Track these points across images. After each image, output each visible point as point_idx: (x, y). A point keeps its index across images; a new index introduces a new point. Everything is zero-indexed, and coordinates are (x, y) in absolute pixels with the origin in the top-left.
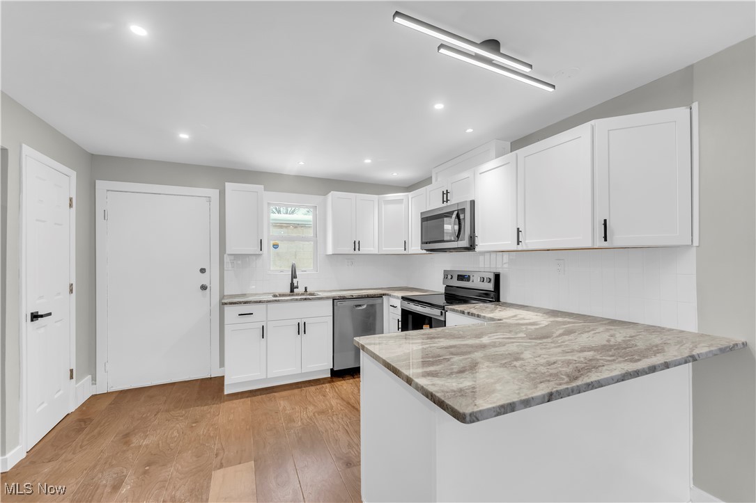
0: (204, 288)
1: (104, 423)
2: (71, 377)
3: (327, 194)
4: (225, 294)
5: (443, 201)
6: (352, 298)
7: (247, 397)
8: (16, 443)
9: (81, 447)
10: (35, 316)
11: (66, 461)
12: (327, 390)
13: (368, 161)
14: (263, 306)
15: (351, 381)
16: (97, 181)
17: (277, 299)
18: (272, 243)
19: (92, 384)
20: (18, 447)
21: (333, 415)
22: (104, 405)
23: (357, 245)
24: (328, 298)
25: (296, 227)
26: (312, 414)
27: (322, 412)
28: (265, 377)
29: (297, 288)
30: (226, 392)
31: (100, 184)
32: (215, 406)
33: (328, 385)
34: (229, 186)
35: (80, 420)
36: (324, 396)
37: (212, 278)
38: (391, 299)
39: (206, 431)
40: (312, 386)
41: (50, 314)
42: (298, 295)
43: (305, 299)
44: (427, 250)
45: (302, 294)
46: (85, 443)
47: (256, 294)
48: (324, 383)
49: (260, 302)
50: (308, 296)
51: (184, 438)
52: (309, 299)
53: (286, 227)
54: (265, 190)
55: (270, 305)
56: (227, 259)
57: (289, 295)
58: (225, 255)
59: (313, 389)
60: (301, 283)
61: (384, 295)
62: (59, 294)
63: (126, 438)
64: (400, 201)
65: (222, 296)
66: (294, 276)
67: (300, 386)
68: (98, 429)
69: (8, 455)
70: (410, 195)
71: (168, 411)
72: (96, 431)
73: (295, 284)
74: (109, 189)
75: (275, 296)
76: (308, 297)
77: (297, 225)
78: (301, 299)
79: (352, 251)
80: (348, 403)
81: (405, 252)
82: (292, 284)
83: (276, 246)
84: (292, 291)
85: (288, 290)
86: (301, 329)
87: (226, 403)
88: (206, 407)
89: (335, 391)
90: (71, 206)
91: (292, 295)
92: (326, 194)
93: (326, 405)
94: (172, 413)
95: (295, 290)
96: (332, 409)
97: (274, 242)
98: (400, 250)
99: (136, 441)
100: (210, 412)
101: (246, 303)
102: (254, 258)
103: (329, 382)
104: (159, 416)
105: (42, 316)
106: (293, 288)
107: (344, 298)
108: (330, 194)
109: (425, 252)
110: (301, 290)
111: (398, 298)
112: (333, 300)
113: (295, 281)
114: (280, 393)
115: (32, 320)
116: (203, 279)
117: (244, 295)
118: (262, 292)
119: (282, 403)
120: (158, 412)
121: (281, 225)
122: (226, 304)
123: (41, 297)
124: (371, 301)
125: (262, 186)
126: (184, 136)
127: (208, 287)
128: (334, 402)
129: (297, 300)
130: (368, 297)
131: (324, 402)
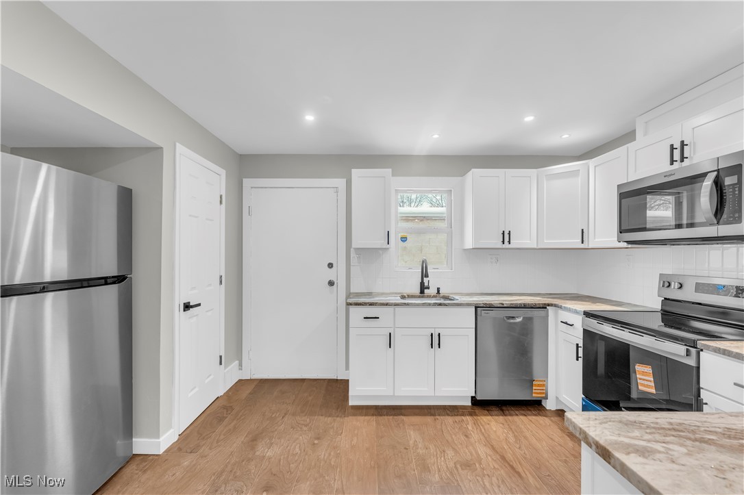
0: (331, 283)
1: (241, 416)
2: (221, 363)
3: (464, 175)
4: (352, 291)
5: (672, 162)
6: (502, 307)
7: (373, 415)
8: (170, 427)
9: (217, 442)
10: (187, 307)
11: (202, 457)
12: (470, 428)
13: (529, 119)
14: (390, 309)
15: (501, 418)
16: (244, 179)
17: (405, 301)
18: (400, 235)
19: (239, 369)
20: (172, 430)
21: (484, 475)
22: (245, 392)
23: (506, 237)
24: (468, 305)
25: (422, 220)
26: (451, 465)
27: (467, 465)
28: (392, 394)
29: (428, 288)
30: (351, 403)
31: (247, 182)
32: (338, 419)
33: (469, 418)
34: (356, 173)
35: (225, 407)
36: (466, 436)
37: (339, 274)
38: (560, 312)
39: (327, 455)
40: (448, 415)
41: (199, 305)
42: (429, 297)
43: (440, 304)
44: (628, 242)
45: (434, 297)
46: (222, 437)
47: (382, 294)
48: (463, 415)
49: (387, 304)
50: (444, 301)
51: (305, 459)
52: (445, 305)
53: (412, 220)
54: (393, 176)
55: (398, 309)
56: (353, 254)
57: (419, 297)
58: (352, 249)
59: (449, 420)
60: (433, 282)
61: (549, 305)
62: (210, 285)
63: (254, 440)
64: (575, 173)
65: (349, 295)
66: (425, 274)
67: (432, 411)
68: (235, 422)
69: (161, 439)
70: (591, 163)
71: (294, 414)
72: (233, 424)
73: (426, 284)
74: (252, 186)
75: (403, 297)
76: (442, 301)
77: (423, 218)
78: (435, 304)
79: (500, 245)
80: (503, 458)
81: (582, 246)
82: (422, 283)
83: (404, 239)
84: (422, 292)
85: (417, 291)
86: (435, 341)
87: (350, 417)
88: (330, 418)
89: (481, 430)
90: (221, 202)
91: (423, 297)
92: (463, 173)
93: (471, 454)
94: (298, 418)
95: (426, 291)
96: (480, 464)
97: (402, 234)
98: (575, 242)
99: (261, 449)
100: (333, 427)
101: (371, 304)
102: (381, 252)
103: (471, 414)
104: (286, 419)
105: (192, 307)
106: (423, 288)
107: (490, 307)
108: (471, 172)
109: (625, 245)
110: (432, 291)
111: (576, 312)
112: (476, 308)
113: (426, 280)
114: (410, 417)
115: (184, 311)
116: (331, 274)
117: (369, 294)
118: (388, 292)
119: (412, 433)
120: (286, 414)
121: (408, 218)
122: (351, 304)
123: (193, 288)
124: (529, 313)
125: (390, 170)
126: (310, 118)
127: (335, 283)
128: (482, 451)
129: (430, 304)
130: (525, 306)
131: (467, 447)
